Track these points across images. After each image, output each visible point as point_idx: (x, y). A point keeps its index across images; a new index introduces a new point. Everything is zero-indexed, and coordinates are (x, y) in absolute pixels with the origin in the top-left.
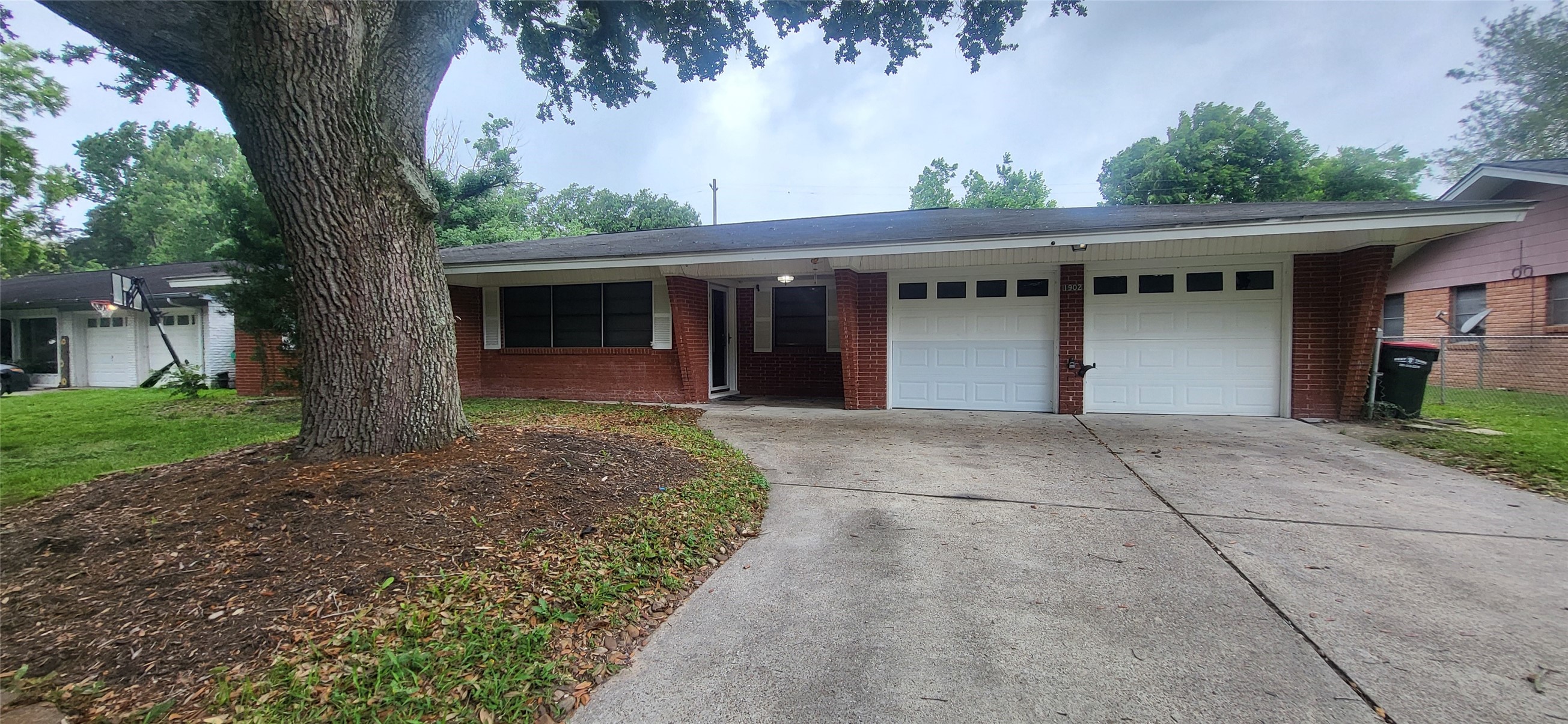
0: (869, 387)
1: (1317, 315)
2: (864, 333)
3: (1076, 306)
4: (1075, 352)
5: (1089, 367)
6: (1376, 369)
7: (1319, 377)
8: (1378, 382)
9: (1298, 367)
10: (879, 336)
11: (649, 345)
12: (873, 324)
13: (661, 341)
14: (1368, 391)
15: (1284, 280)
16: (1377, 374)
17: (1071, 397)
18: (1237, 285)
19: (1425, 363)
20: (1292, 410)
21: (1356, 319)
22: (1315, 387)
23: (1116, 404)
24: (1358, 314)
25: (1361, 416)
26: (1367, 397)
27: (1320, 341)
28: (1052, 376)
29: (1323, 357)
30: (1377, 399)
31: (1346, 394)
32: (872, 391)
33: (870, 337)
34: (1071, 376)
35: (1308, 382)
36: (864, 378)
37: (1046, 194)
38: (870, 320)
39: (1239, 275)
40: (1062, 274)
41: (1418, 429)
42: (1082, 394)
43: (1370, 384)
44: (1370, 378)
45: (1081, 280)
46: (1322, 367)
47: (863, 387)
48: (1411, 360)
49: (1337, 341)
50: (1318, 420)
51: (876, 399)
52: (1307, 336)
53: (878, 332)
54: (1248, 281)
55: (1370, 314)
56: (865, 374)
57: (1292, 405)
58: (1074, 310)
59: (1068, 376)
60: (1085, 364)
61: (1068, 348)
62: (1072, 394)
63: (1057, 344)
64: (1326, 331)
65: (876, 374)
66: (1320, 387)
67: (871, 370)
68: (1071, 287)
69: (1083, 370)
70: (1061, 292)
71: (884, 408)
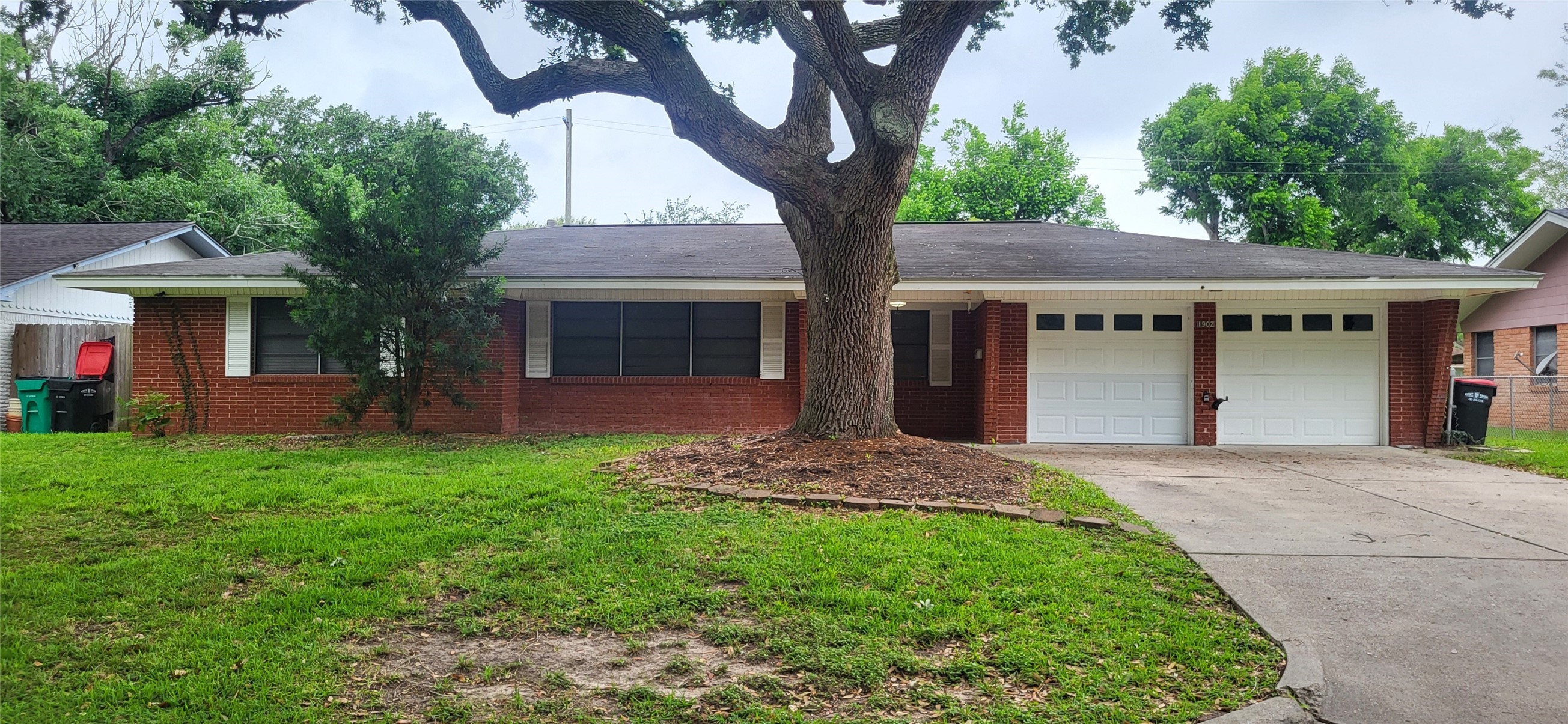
0: (1009, 420)
1: (1407, 355)
2: (1005, 364)
3: (1209, 342)
4: (1209, 386)
5: (1221, 401)
6: (1451, 401)
7: (1409, 409)
8: (1453, 414)
9: (1394, 400)
10: (1020, 368)
11: (757, 374)
12: (1013, 355)
13: (772, 369)
14: (1446, 421)
15: (1381, 323)
16: (1452, 406)
17: (1206, 429)
18: (1344, 326)
19: (1487, 397)
20: (1390, 439)
21: (1435, 359)
22: (1407, 418)
23: (1243, 436)
24: (1436, 355)
25: (1441, 442)
26: (1445, 427)
27: (1410, 378)
28: (1187, 410)
29: (1413, 391)
30: (1453, 428)
31: (1429, 424)
32: (1012, 424)
33: (1011, 368)
34: (1206, 409)
35: (1401, 414)
36: (1004, 411)
37: (1072, 164)
38: (1011, 351)
39: (1346, 317)
40: (1196, 311)
41: (1479, 450)
42: (1215, 425)
43: (1447, 415)
44: (1447, 410)
45: (1213, 318)
46: (1412, 400)
47: (1003, 420)
48: (1477, 394)
49: (1423, 378)
50: (1409, 446)
51: (1017, 433)
52: (1400, 373)
53: (1018, 364)
54: (1353, 323)
55: (1445, 355)
56: (1005, 407)
57: (1390, 435)
58: (1207, 346)
59: (1203, 409)
60: (1218, 397)
61: (1202, 381)
62: (1207, 426)
63: (1191, 378)
64: (1414, 369)
65: (1017, 407)
66: (1410, 418)
67: (1011, 403)
68: (1204, 324)
69: (1216, 403)
70: (1195, 328)
71: (1025, 442)
